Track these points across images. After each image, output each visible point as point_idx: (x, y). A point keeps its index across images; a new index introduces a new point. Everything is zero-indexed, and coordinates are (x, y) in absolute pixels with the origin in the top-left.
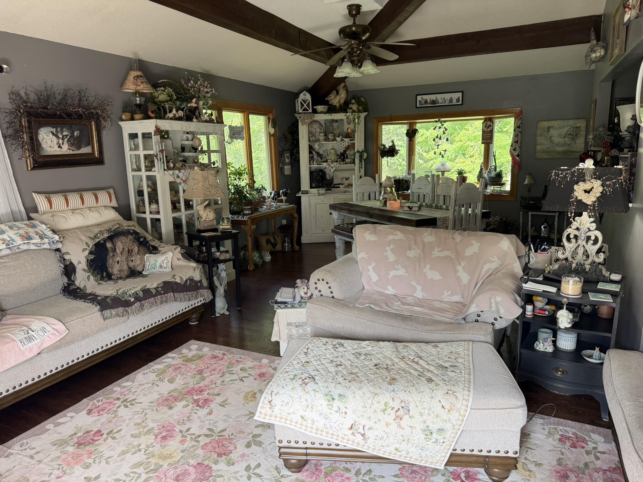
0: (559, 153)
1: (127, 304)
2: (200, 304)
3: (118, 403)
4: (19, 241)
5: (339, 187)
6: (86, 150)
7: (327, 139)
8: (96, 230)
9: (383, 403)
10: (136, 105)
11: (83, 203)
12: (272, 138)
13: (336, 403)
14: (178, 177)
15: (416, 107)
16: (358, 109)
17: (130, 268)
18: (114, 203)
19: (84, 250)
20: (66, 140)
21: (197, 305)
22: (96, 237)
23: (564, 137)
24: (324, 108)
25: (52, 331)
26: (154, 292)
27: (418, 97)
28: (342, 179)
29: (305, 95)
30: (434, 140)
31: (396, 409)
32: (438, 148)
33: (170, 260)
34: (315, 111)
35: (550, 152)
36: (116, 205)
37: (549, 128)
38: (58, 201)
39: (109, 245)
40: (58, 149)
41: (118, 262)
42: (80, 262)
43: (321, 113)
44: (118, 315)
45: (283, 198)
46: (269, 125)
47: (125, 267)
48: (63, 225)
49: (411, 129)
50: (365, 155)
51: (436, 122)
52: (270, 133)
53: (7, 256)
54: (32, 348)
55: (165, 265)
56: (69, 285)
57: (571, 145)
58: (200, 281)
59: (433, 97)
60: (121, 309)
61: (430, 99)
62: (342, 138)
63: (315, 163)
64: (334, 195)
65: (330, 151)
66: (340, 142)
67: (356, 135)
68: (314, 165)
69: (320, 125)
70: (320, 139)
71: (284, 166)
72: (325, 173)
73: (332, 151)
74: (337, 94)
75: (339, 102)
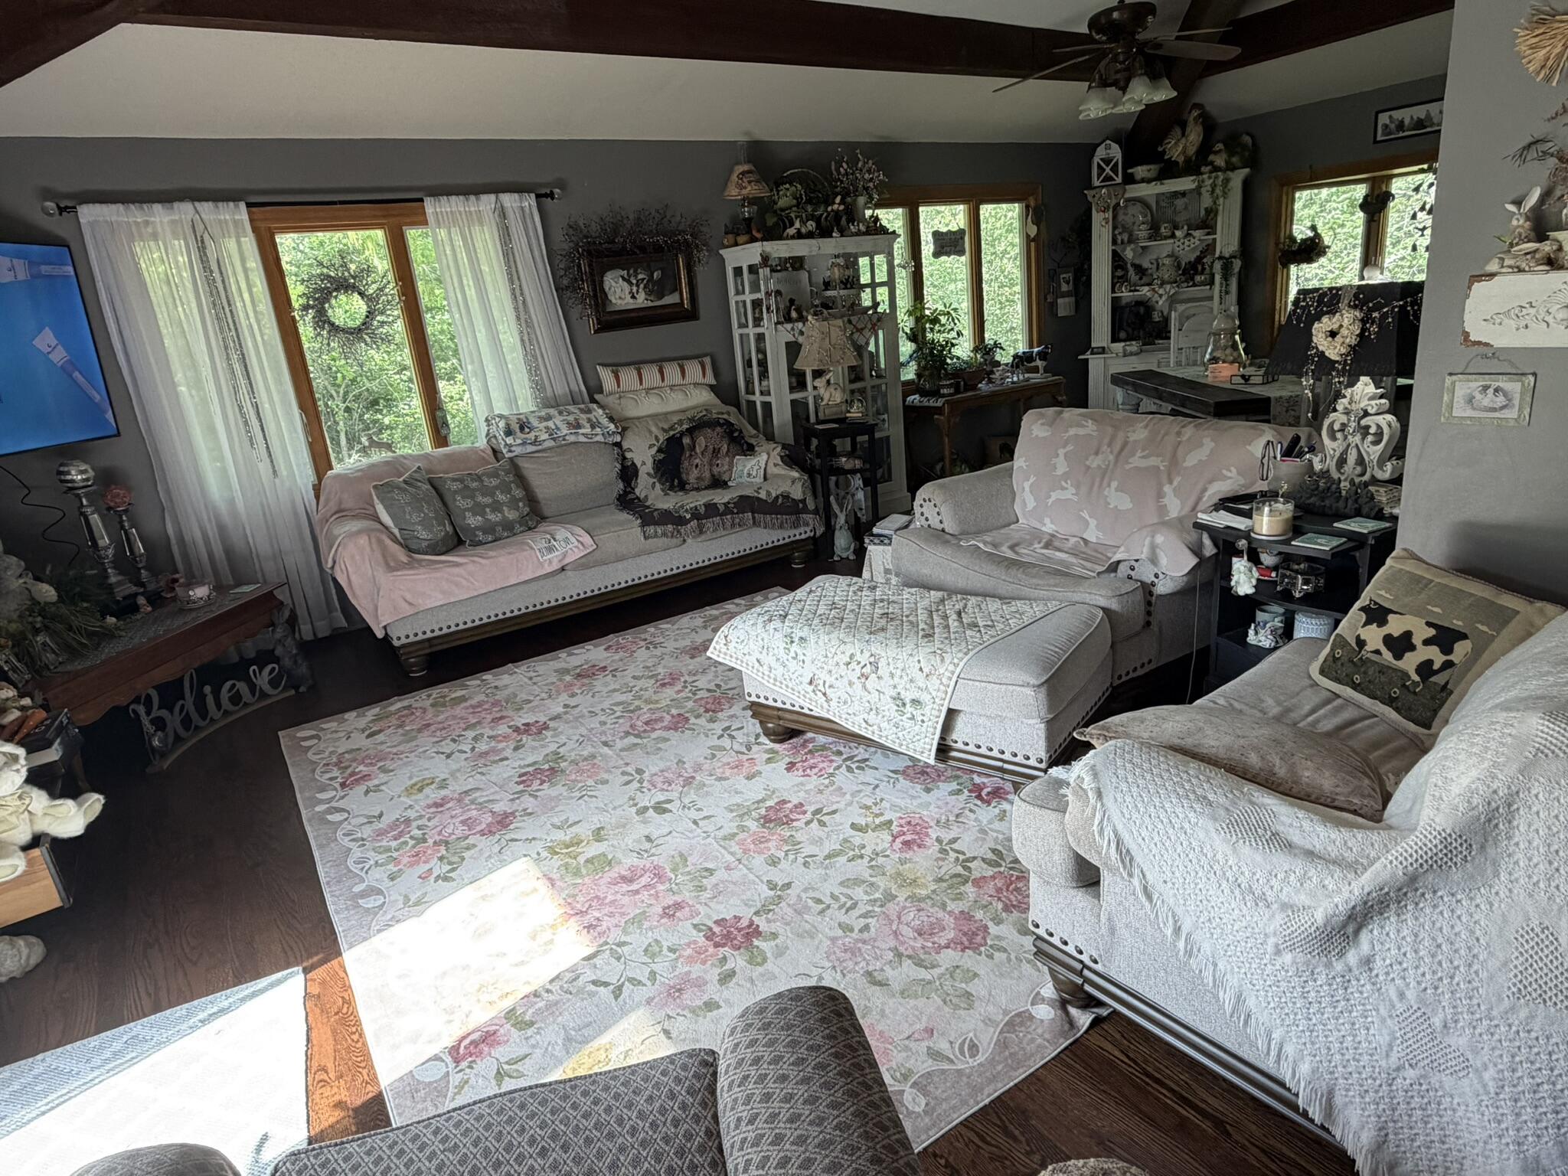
1: (680, 521)
2: (803, 536)
3: (643, 643)
4: (565, 431)
6: (671, 299)
7: (1155, 236)
8: (675, 419)
9: (848, 654)
10: (745, 219)
11: (663, 380)
12: (1033, 244)
13: (794, 648)
14: (802, 333)
15: (1375, 142)
16: (1227, 162)
17: (713, 476)
18: (710, 379)
19: (651, 446)
20: (642, 286)
21: (798, 537)
22: (672, 428)
24: (1149, 171)
25: (576, 543)
26: (722, 508)
27: (1381, 115)
29: (1108, 148)
30: (1414, 217)
31: (862, 664)
32: (1422, 235)
33: (763, 466)
34: (1129, 179)
36: (714, 382)
38: (628, 376)
39: (686, 441)
40: (631, 301)
41: (697, 466)
42: (644, 463)
43: (1143, 181)
44: (664, 534)
45: (1039, 363)
46: (1027, 219)
47: (707, 474)
48: (632, 410)
49: (1377, 194)
50: (1238, 264)
51: (1422, 171)
52: (1028, 236)
53: (550, 449)
54: (551, 562)
55: (754, 474)
56: (626, 493)
58: (804, 501)
59: (1419, 112)
60: (670, 527)
61: (1412, 117)
62: (1189, 230)
63: (1124, 288)
64: (1160, 355)
65: (1161, 262)
66: (1182, 239)
67: (1219, 220)
68: (1122, 292)
69: (1145, 207)
70: (1139, 237)
71: (1058, 299)
72: (1148, 308)
73: (1165, 260)
74: (1182, 134)
75: (1185, 152)
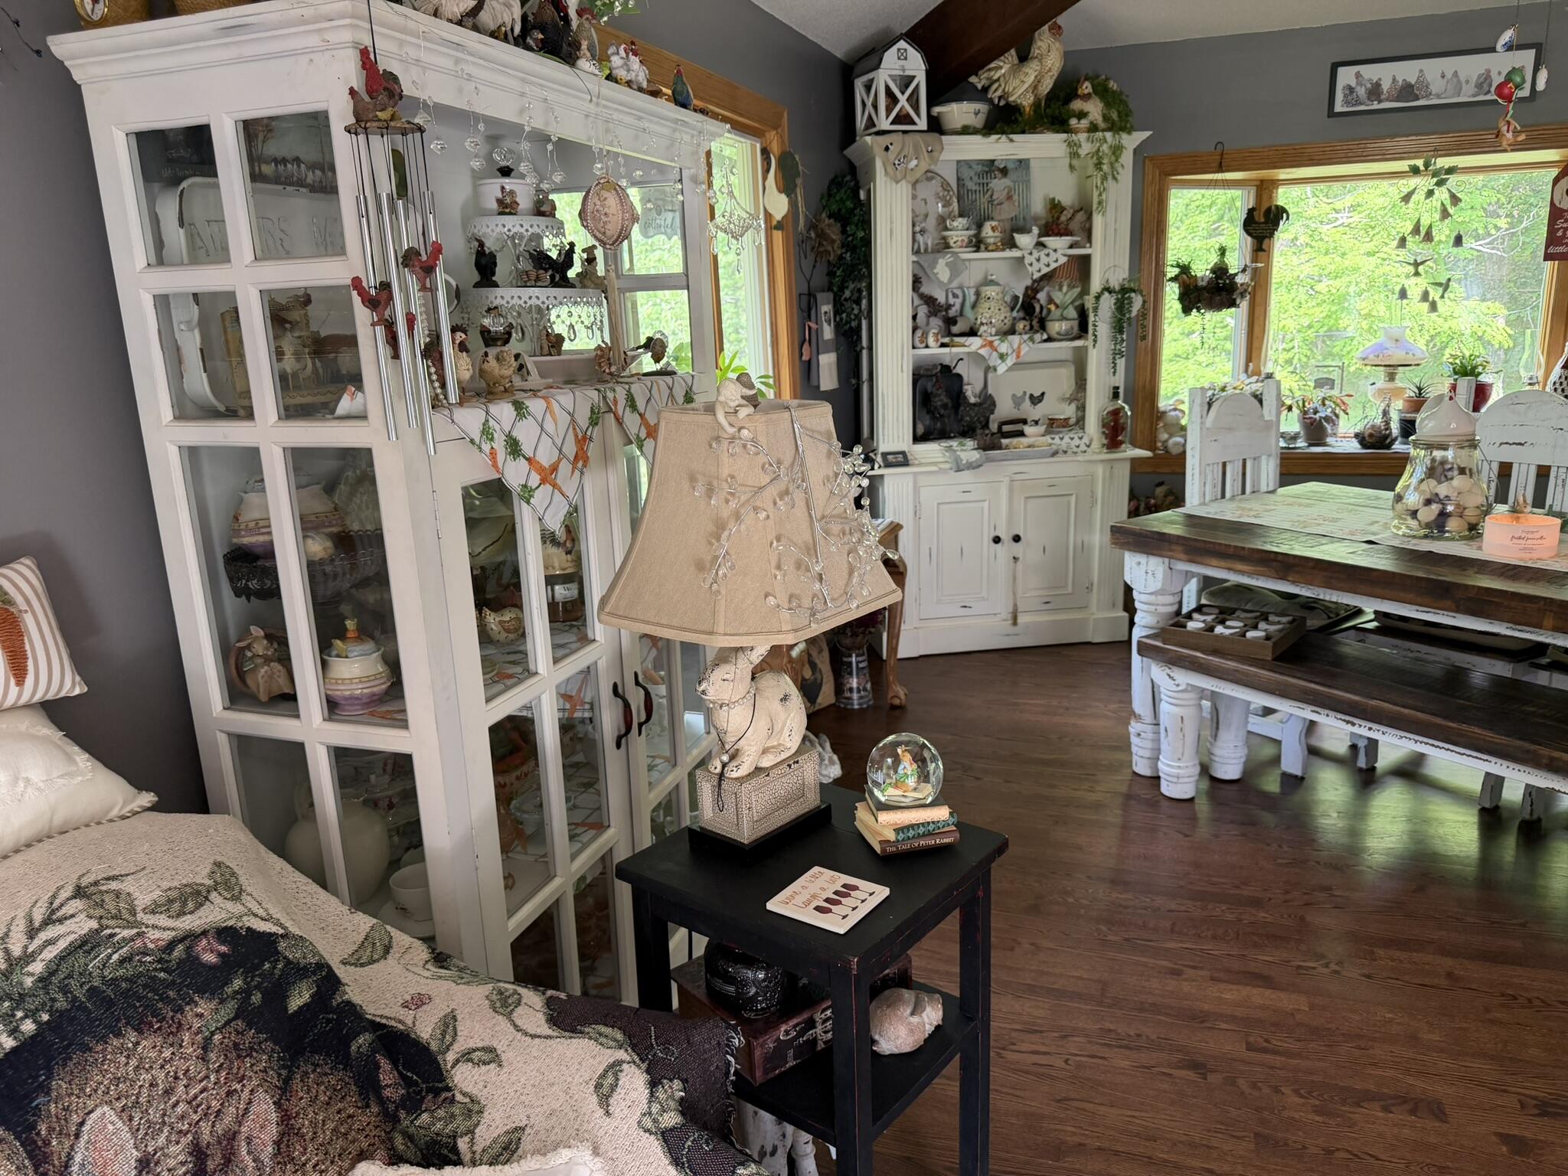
5: (1021, 434)
7: (977, 244)
12: (778, 235)
14: (514, 447)
15: (1331, 113)
16: (1105, 118)
18: (51, 672)
24: (976, 114)
27: (1340, 70)
28: (1017, 401)
29: (902, 56)
30: (1403, 242)
32: (1417, 274)
34: (936, 126)
43: (966, 131)
46: (765, 179)
49: (1265, 207)
50: (1136, 303)
51: (1415, 171)
52: (768, 218)
59: (1407, 71)
61: (1394, 80)
62: (1040, 235)
63: (931, 340)
64: (1013, 467)
65: (978, 294)
66: (1035, 252)
67: (1098, 221)
68: (927, 347)
69: (945, 185)
70: (952, 243)
71: (818, 354)
72: (959, 376)
73: (990, 291)
74: (1024, 58)
75: (1035, 87)
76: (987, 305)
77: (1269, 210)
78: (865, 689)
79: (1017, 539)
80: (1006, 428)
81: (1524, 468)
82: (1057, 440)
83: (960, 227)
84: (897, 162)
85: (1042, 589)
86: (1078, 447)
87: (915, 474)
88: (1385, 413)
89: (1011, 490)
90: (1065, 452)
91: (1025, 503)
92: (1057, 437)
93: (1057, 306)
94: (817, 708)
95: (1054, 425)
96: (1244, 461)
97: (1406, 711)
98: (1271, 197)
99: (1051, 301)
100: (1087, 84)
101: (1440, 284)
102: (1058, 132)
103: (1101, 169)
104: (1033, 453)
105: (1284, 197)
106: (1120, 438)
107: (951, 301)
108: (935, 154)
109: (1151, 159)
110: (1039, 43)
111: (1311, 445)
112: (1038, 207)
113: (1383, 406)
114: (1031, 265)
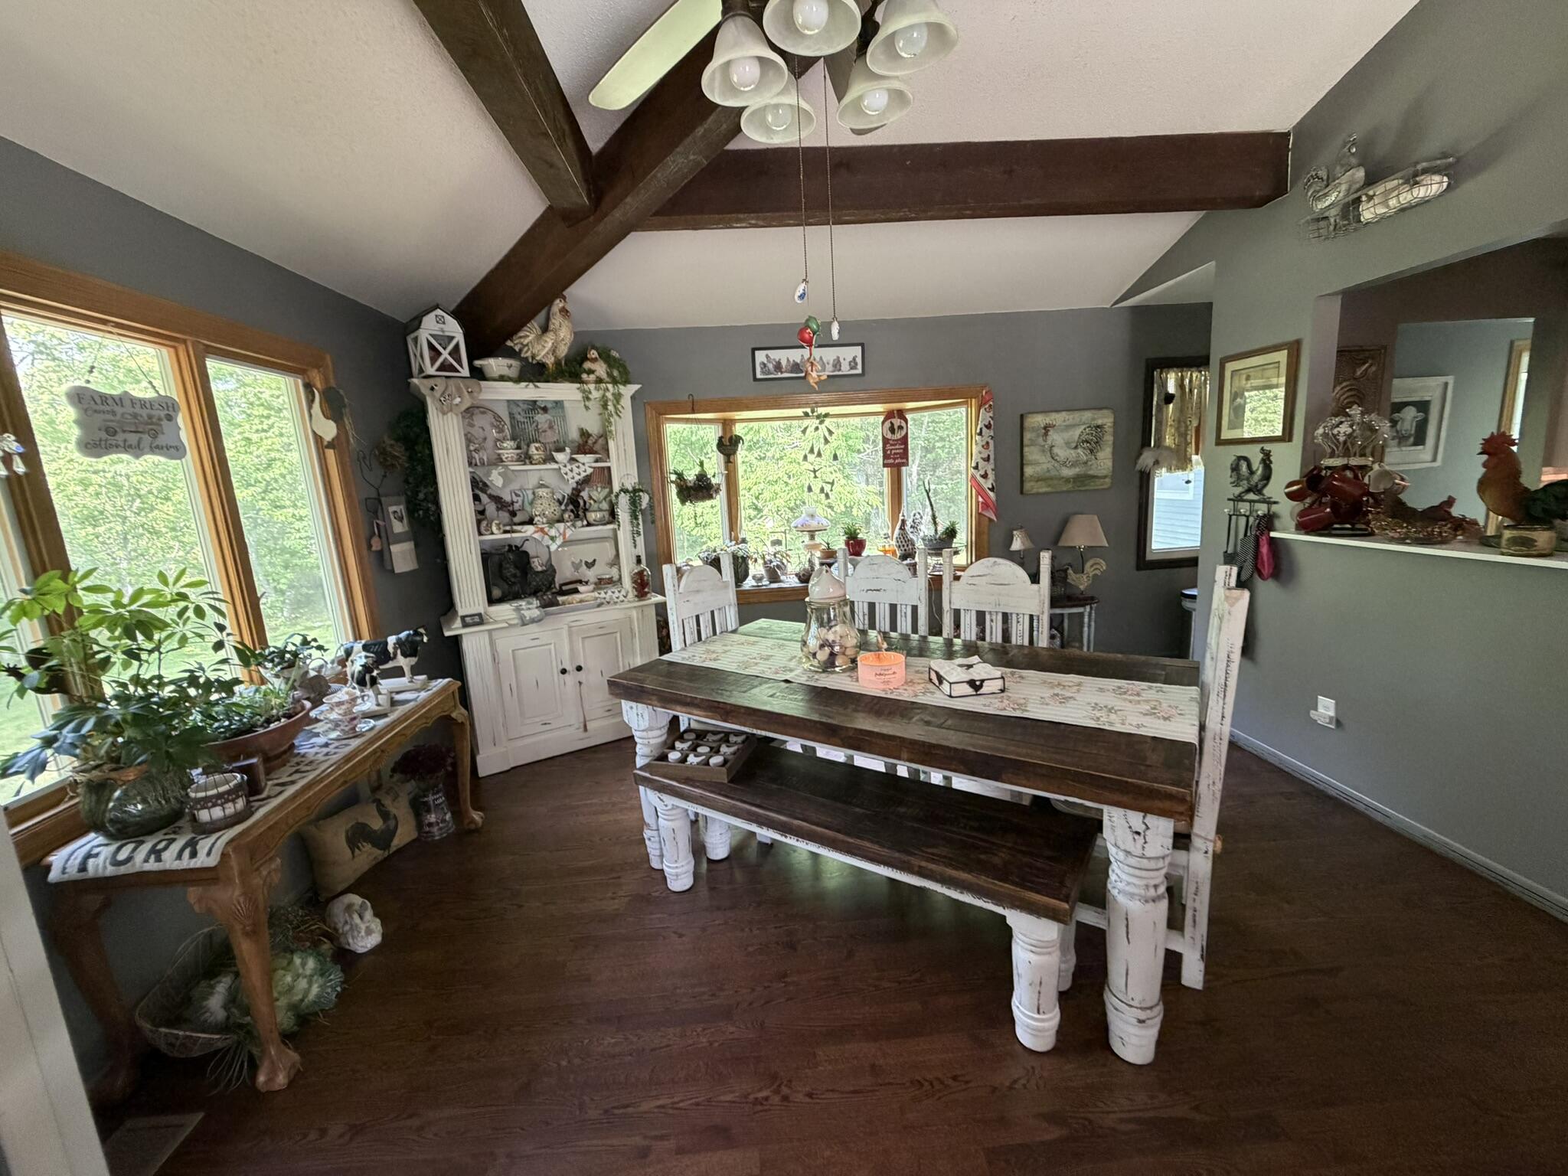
0: (1067, 480)
5: (576, 591)
7: (527, 458)
15: (755, 379)
16: (610, 375)
23: (1076, 448)
24: (510, 367)
27: (757, 353)
28: (576, 567)
29: (440, 320)
30: (805, 458)
32: (815, 477)
34: (478, 374)
35: (1051, 479)
37: (1047, 428)
43: (502, 378)
45: (402, 661)
46: (310, 407)
49: (728, 435)
50: (645, 499)
51: (807, 415)
52: (318, 439)
57: (1090, 463)
62: (572, 454)
63: (494, 529)
64: (570, 618)
65: (534, 493)
66: (568, 465)
67: (611, 444)
68: (492, 533)
69: (498, 418)
70: (504, 458)
71: (389, 545)
72: (526, 553)
73: (541, 492)
74: (545, 329)
75: (554, 352)
76: (540, 502)
77: (731, 438)
78: (444, 821)
79: (579, 669)
80: (564, 588)
81: (882, 605)
82: (603, 595)
83: (509, 447)
84: (442, 399)
85: (602, 701)
86: (618, 598)
87: (490, 631)
88: (810, 561)
89: (570, 635)
90: (608, 603)
91: (583, 643)
92: (602, 592)
93: (595, 501)
94: (393, 849)
95: (601, 583)
96: (712, 613)
97: (819, 829)
98: (731, 429)
99: (591, 498)
100: (593, 351)
101: (828, 483)
102: (573, 382)
103: (607, 409)
104: (583, 606)
105: (739, 429)
106: (646, 590)
107: (515, 499)
108: (475, 394)
109: (649, 404)
110: (553, 321)
111: (771, 582)
112: (574, 435)
113: (809, 556)
114: (566, 474)
